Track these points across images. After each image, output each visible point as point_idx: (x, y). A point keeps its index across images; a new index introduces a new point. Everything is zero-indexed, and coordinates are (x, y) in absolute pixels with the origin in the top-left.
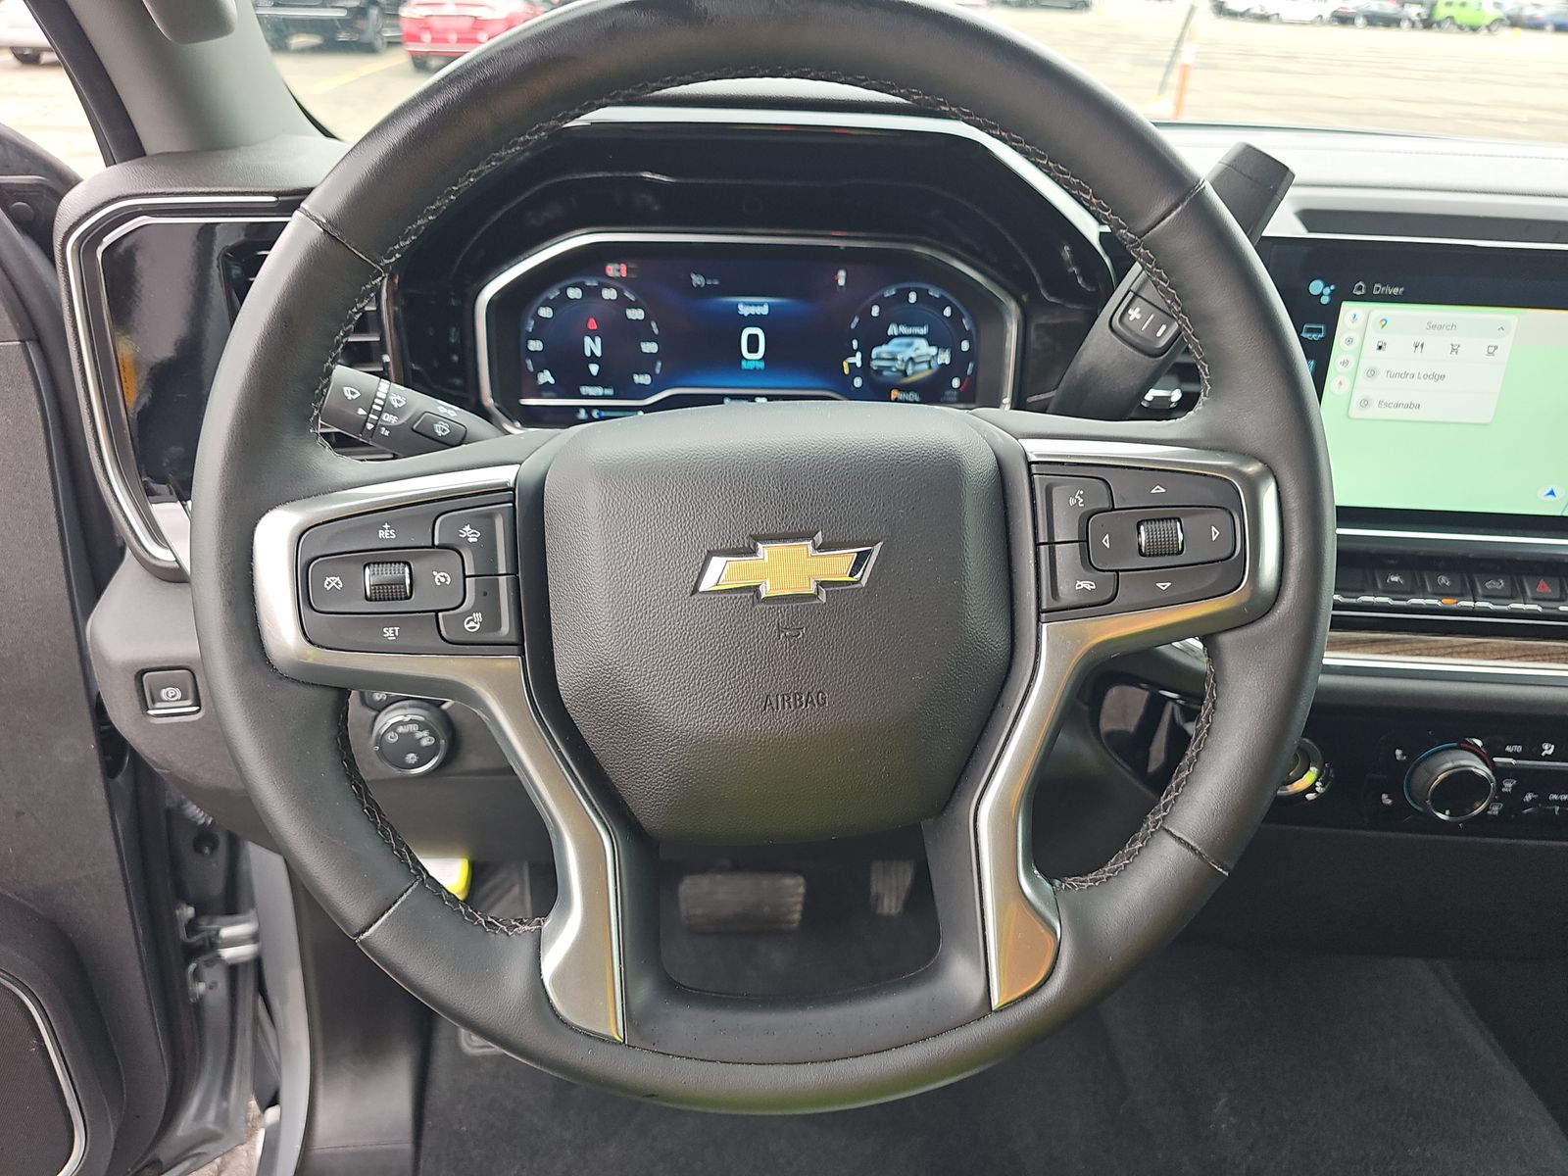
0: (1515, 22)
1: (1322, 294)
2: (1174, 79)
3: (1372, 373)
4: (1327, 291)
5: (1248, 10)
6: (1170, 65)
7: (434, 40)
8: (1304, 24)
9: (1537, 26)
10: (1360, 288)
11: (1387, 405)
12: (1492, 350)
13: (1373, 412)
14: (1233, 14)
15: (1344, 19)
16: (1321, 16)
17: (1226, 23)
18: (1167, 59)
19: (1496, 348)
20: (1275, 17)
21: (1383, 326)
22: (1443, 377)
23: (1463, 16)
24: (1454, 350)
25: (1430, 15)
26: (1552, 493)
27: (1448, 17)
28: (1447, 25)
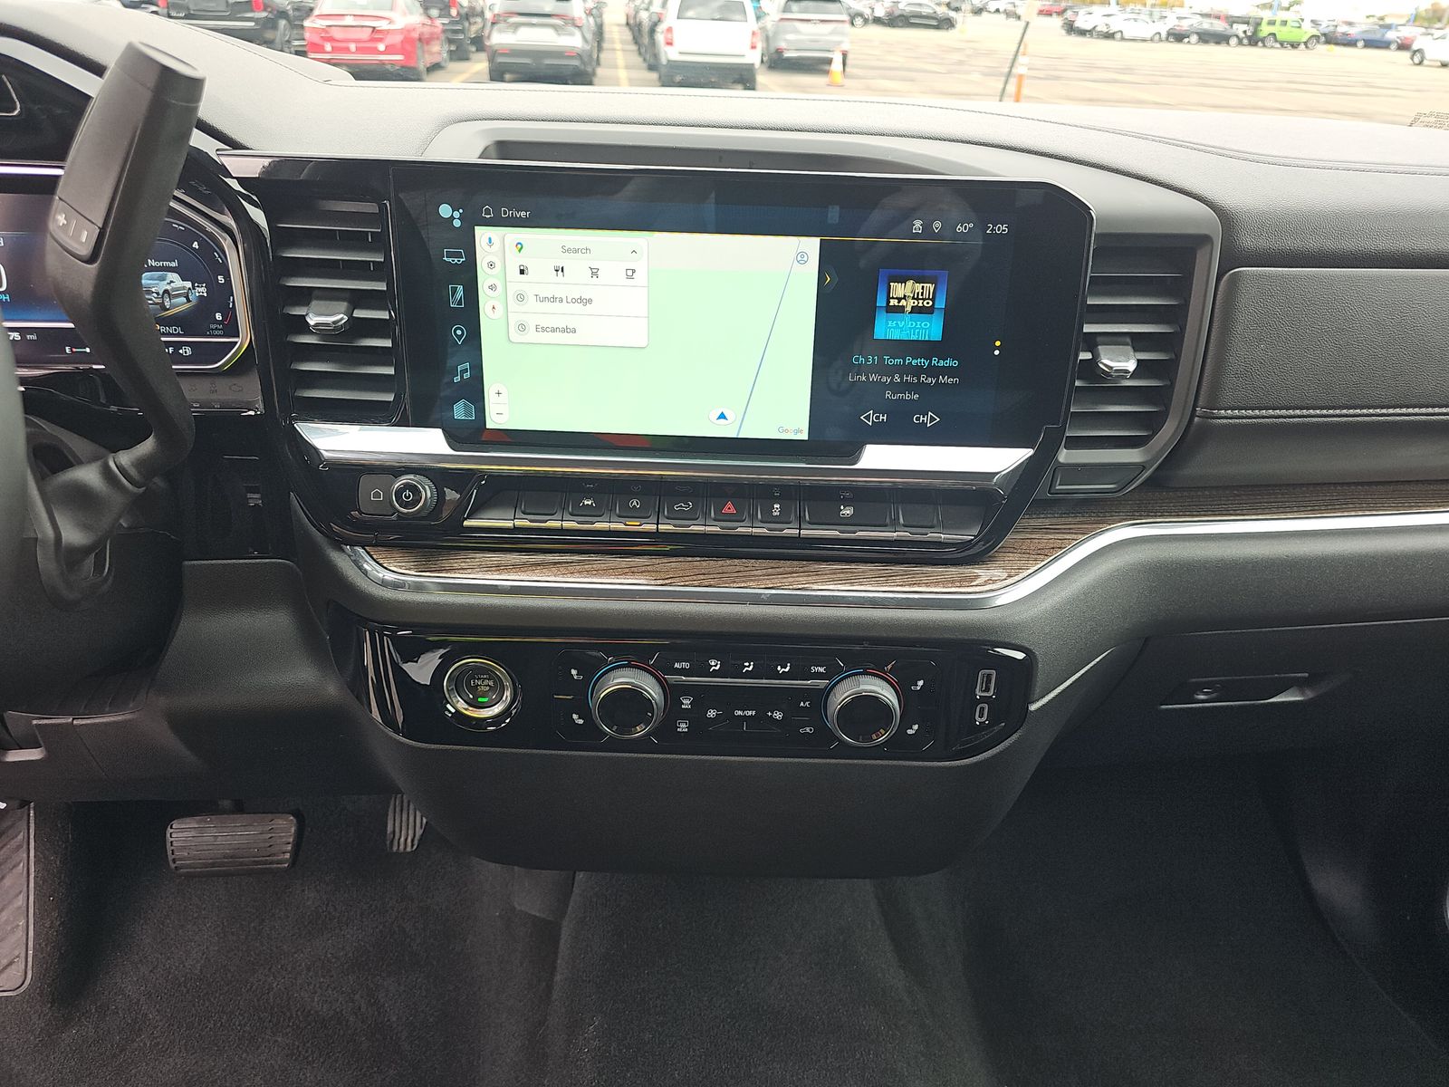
0: (1330, 39)
1: (452, 218)
2: (1011, 88)
3: (521, 297)
4: (456, 215)
5: (1095, 27)
6: (1009, 74)
7: (335, 50)
8: (1144, 40)
9: (1351, 43)
10: (488, 212)
11: (544, 330)
12: (630, 273)
13: (532, 336)
14: (1083, 33)
15: (1179, 37)
16: (1159, 33)
17: (1075, 39)
18: (1007, 70)
19: (634, 271)
20: (1120, 34)
21: (520, 251)
22: (590, 301)
23: (1284, 33)
24: (594, 273)
25: (1255, 32)
26: (722, 416)
27: (1270, 34)
28: (1270, 42)
